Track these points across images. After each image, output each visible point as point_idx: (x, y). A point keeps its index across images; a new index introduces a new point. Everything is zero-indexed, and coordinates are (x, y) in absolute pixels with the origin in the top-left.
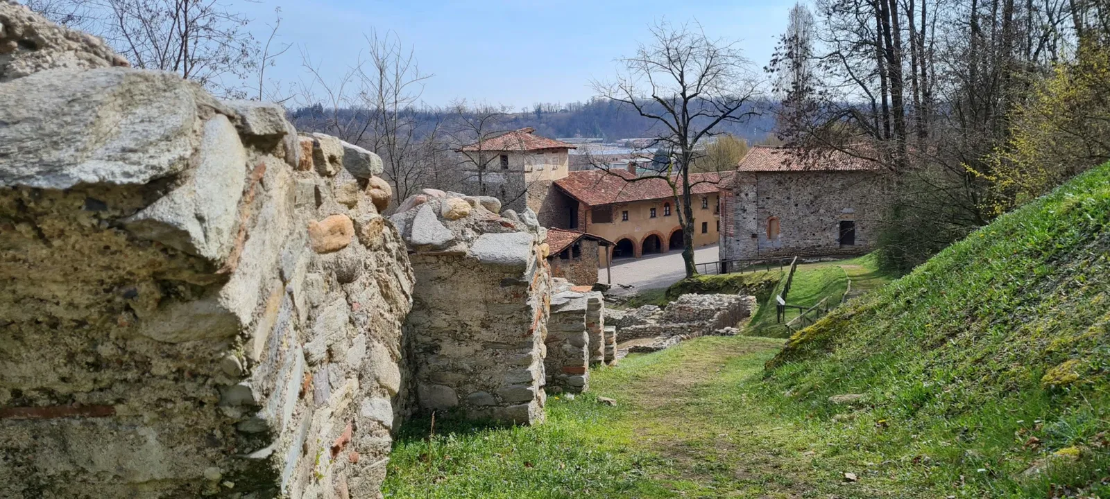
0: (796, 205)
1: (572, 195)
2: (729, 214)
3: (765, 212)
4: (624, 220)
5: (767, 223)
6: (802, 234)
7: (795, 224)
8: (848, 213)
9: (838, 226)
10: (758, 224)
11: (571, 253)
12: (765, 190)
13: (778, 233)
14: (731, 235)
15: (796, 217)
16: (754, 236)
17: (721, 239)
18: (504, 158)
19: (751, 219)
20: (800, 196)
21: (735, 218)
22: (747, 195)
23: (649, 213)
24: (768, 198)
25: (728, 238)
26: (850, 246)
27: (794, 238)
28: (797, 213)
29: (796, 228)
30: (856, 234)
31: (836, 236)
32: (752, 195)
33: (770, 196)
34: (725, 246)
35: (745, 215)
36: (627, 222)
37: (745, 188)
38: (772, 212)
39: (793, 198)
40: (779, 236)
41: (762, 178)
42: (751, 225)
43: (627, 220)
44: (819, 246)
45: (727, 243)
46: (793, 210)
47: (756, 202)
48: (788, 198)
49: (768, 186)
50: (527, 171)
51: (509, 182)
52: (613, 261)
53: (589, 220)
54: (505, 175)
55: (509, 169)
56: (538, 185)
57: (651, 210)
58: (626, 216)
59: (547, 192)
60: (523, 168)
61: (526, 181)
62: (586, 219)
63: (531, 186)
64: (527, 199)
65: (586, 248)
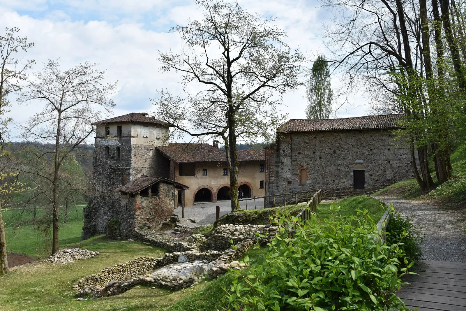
0: (320, 158)
1: (166, 156)
2: (271, 167)
3: (297, 164)
4: (204, 175)
5: (298, 172)
6: (325, 180)
7: (320, 172)
8: (359, 163)
9: (352, 174)
10: (292, 173)
11: (150, 191)
12: (297, 147)
13: (307, 180)
14: (273, 183)
15: (320, 168)
16: (289, 182)
17: (267, 186)
18: (120, 128)
19: (287, 169)
20: (323, 151)
21: (276, 169)
22: (284, 151)
23: (222, 173)
24: (299, 153)
25: (271, 185)
26: (361, 190)
27: (319, 183)
28: (321, 164)
29: (320, 176)
30: (365, 180)
31: (351, 182)
32: (287, 151)
33: (301, 152)
34: (269, 192)
35: (282, 167)
36: (207, 177)
37: (283, 146)
38: (302, 164)
39: (318, 153)
40: (308, 182)
41: (295, 138)
42: (287, 174)
43: (206, 175)
44: (338, 190)
45: (270, 189)
46: (318, 162)
47: (291, 156)
48: (314, 153)
49: (300, 144)
50: (134, 137)
51: (122, 144)
52: (195, 203)
53: (177, 174)
54: (120, 139)
55: (122, 135)
56: (143, 148)
57: (224, 170)
58: (205, 172)
59: (151, 154)
60: (131, 134)
61: (132, 143)
62: (174, 172)
63: (137, 147)
64: (133, 156)
65: (163, 189)
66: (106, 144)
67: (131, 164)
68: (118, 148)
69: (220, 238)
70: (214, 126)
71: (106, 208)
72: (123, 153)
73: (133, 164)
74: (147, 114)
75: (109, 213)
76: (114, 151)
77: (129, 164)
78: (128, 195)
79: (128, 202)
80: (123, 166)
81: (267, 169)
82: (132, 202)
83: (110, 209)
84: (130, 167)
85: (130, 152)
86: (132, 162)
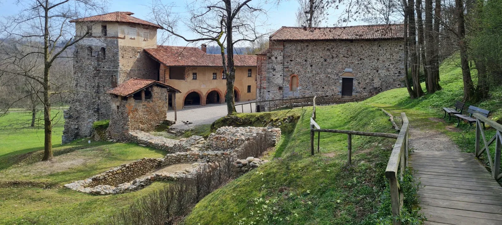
0: (311, 66)
1: (156, 59)
2: (263, 73)
3: (289, 71)
4: (194, 79)
5: (289, 79)
6: (315, 87)
7: (310, 80)
8: (348, 72)
9: (341, 81)
10: (284, 79)
11: (143, 95)
12: (289, 54)
13: (297, 86)
14: (264, 88)
15: (310, 75)
16: (280, 88)
17: (257, 91)
18: (104, 28)
19: (279, 76)
20: (314, 60)
21: (267, 75)
22: (276, 58)
23: (212, 76)
24: (291, 61)
25: (262, 90)
26: (349, 97)
27: (308, 89)
28: (312, 72)
29: (311, 83)
30: (354, 88)
31: (339, 89)
32: (280, 58)
33: (293, 59)
34: (260, 96)
35: (274, 73)
36: (196, 80)
37: (275, 53)
38: (293, 71)
39: (309, 60)
40: (298, 88)
41: (288, 45)
42: (279, 80)
43: (196, 79)
44: (327, 96)
45: (261, 94)
46: (309, 69)
47: (283, 63)
48: (306, 61)
49: (292, 52)
50: (121, 38)
51: (107, 45)
52: (185, 107)
53: (167, 77)
54: (105, 40)
55: (108, 35)
56: (130, 50)
57: (214, 74)
58: (195, 76)
59: (138, 56)
60: (118, 35)
61: (119, 44)
62: (165, 75)
63: (124, 49)
64: (120, 58)
65: (157, 92)
66: (89, 44)
67: (119, 66)
68: (103, 49)
69: (222, 139)
70: (208, 31)
71: (90, 111)
72: (109, 54)
73: (120, 66)
74: (133, 14)
75: (95, 115)
76: (98, 52)
77: (117, 66)
78: (120, 99)
79: (120, 105)
80: (109, 68)
81: (259, 75)
82: (124, 105)
83: (95, 112)
84: (117, 69)
85: (117, 54)
86: (120, 64)
